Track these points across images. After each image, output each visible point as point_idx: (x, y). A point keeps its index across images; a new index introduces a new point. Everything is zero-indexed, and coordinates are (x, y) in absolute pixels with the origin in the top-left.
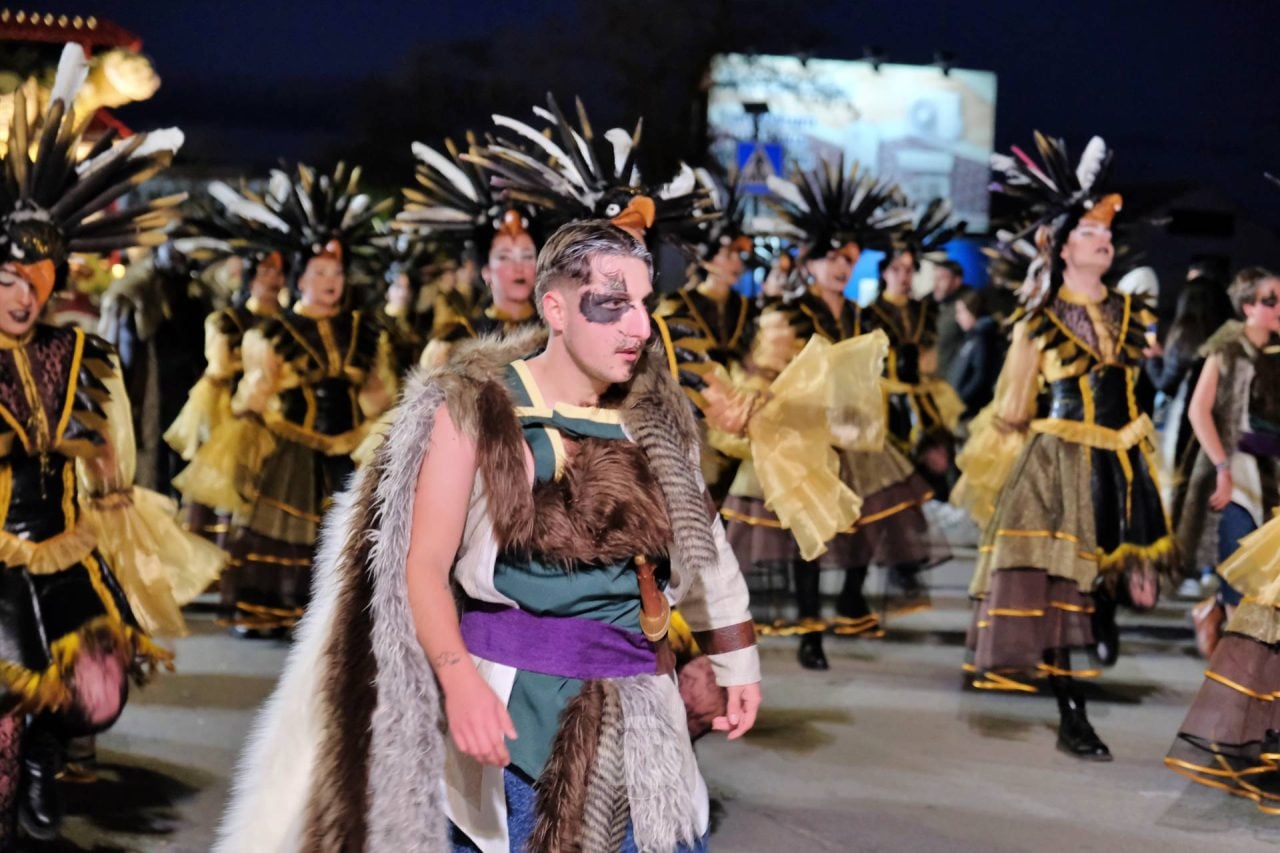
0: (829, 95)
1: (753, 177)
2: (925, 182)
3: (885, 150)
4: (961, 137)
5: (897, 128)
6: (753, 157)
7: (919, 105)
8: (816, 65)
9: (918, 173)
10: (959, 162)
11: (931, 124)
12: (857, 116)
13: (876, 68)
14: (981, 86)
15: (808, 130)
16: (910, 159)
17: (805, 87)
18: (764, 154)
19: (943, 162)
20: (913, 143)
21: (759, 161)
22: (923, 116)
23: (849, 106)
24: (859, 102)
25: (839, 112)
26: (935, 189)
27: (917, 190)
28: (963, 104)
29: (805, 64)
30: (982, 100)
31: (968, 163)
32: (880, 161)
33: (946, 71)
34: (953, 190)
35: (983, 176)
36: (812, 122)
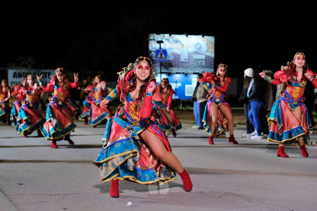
0: (177, 41)
1: (160, 58)
2: (199, 62)
3: (190, 55)
4: (207, 51)
5: (192, 50)
6: (160, 53)
7: (197, 44)
8: (173, 36)
9: (198, 60)
10: (207, 57)
11: (200, 48)
12: (183, 46)
13: (187, 36)
14: (211, 39)
16: (196, 57)
17: (171, 40)
18: (162, 53)
19: (203, 57)
20: (196, 53)
21: (161, 54)
22: (198, 46)
23: (181, 44)
24: (183, 43)
25: (179, 45)
26: (202, 63)
27: (197, 64)
28: (207, 44)
29: (170, 35)
30: (211, 42)
31: (209, 57)
32: (189, 57)
33: (203, 37)
34: (206, 63)
35: (213, 60)
36: (173, 49)
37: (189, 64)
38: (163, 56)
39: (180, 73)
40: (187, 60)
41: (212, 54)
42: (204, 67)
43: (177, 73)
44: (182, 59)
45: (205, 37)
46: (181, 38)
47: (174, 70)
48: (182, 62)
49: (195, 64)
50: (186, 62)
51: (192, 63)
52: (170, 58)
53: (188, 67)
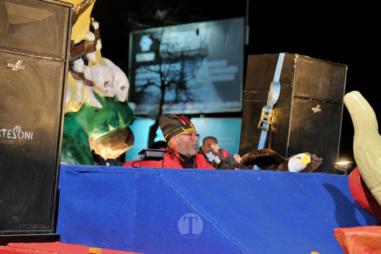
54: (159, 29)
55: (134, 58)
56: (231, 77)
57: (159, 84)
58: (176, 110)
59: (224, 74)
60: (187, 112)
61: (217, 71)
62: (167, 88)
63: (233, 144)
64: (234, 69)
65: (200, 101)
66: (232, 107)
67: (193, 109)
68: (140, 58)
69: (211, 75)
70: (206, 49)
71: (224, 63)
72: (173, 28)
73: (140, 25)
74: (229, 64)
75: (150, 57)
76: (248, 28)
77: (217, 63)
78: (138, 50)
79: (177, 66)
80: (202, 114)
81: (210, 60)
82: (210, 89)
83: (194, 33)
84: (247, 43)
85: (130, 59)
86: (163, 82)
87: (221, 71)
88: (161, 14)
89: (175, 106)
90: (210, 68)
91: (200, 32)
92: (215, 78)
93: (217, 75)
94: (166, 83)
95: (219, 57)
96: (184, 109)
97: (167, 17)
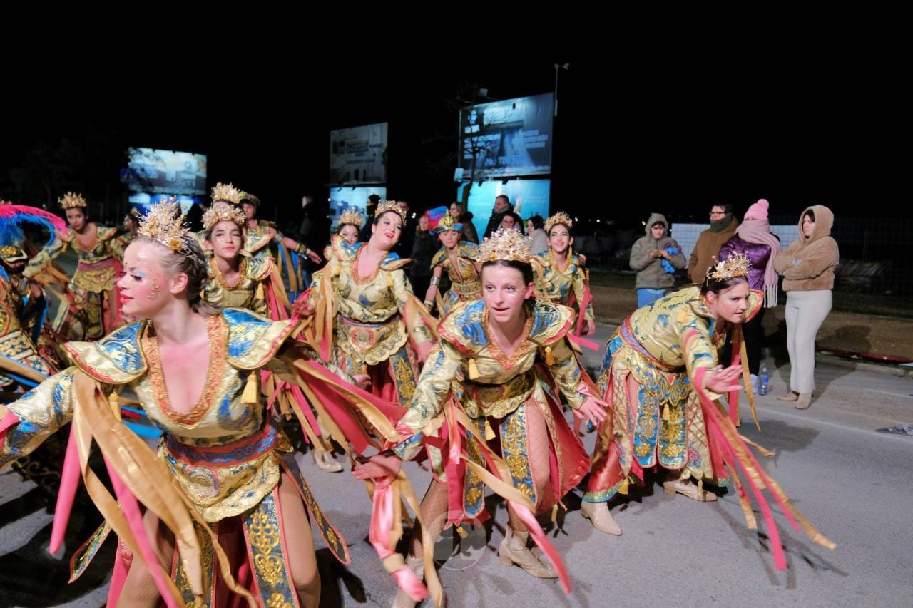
0: (158, 159)
1: (126, 179)
2: (189, 182)
3: (177, 173)
4: (199, 171)
5: (181, 168)
7: (186, 163)
8: (156, 151)
9: (187, 180)
10: (198, 177)
11: (190, 167)
12: (167, 164)
13: (174, 152)
14: (203, 158)
15: (156, 168)
16: (185, 176)
17: (151, 157)
19: (193, 177)
20: (185, 172)
21: (128, 175)
22: (188, 165)
23: (163, 162)
24: (165, 161)
26: (191, 184)
27: (186, 184)
28: (198, 163)
29: (154, 150)
30: (203, 162)
31: (200, 177)
32: (177, 177)
33: (193, 154)
34: (197, 184)
35: (204, 181)
36: (157, 166)
37: (176, 184)
38: (131, 176)
39: (166, 194)
40: (174, 180)
41: (203, 174)
42: (195, 188)
43: (163, 193)
44: (169, 178)
45: (197, 156)
46: (166, 155)
47: (157, 189)
48: (168, 182)
49: (184, 184)
50: (172, 182)
51: (180, 183)
52: (154, 175)
53: (176, 187)
54: (483, 105)
55: (463, 130)
56: (542, 145)
57: (471, 150)
58: (497, 173)
59: (536, 142)
60: (505, 175)
61: (530, 139)
62: (477, 155)
63: (544, 201)
64: (544, 138)
65: (516, 165)
66: (541, 171)
67: (512, 173)
68: (468, 130)
69: (525, 143)
70: (521, 121)
71: (536, 132)
72: (496, 104)
73: (466, 102)
74: (540, 134)
75: (476, 129)
76: (556, 101)
77: (531, 133)
78: (468, 124)
79: (497, 137)
80: (518, 176)
81: (525, 130)
82: (525, 155)
83: (511, 107)
84: (556, 115)
85: (460, 131)
86: (473, 148)
87: (534, 139)
88: (484, 92)
89: (496, 170)
90: (525, 137)
91: (517, 106)
92: (528, 146)
93: (530, 143)
94: (477, 149)
95: (532, 128)
96: (504, 172)
97: (489, 94)
